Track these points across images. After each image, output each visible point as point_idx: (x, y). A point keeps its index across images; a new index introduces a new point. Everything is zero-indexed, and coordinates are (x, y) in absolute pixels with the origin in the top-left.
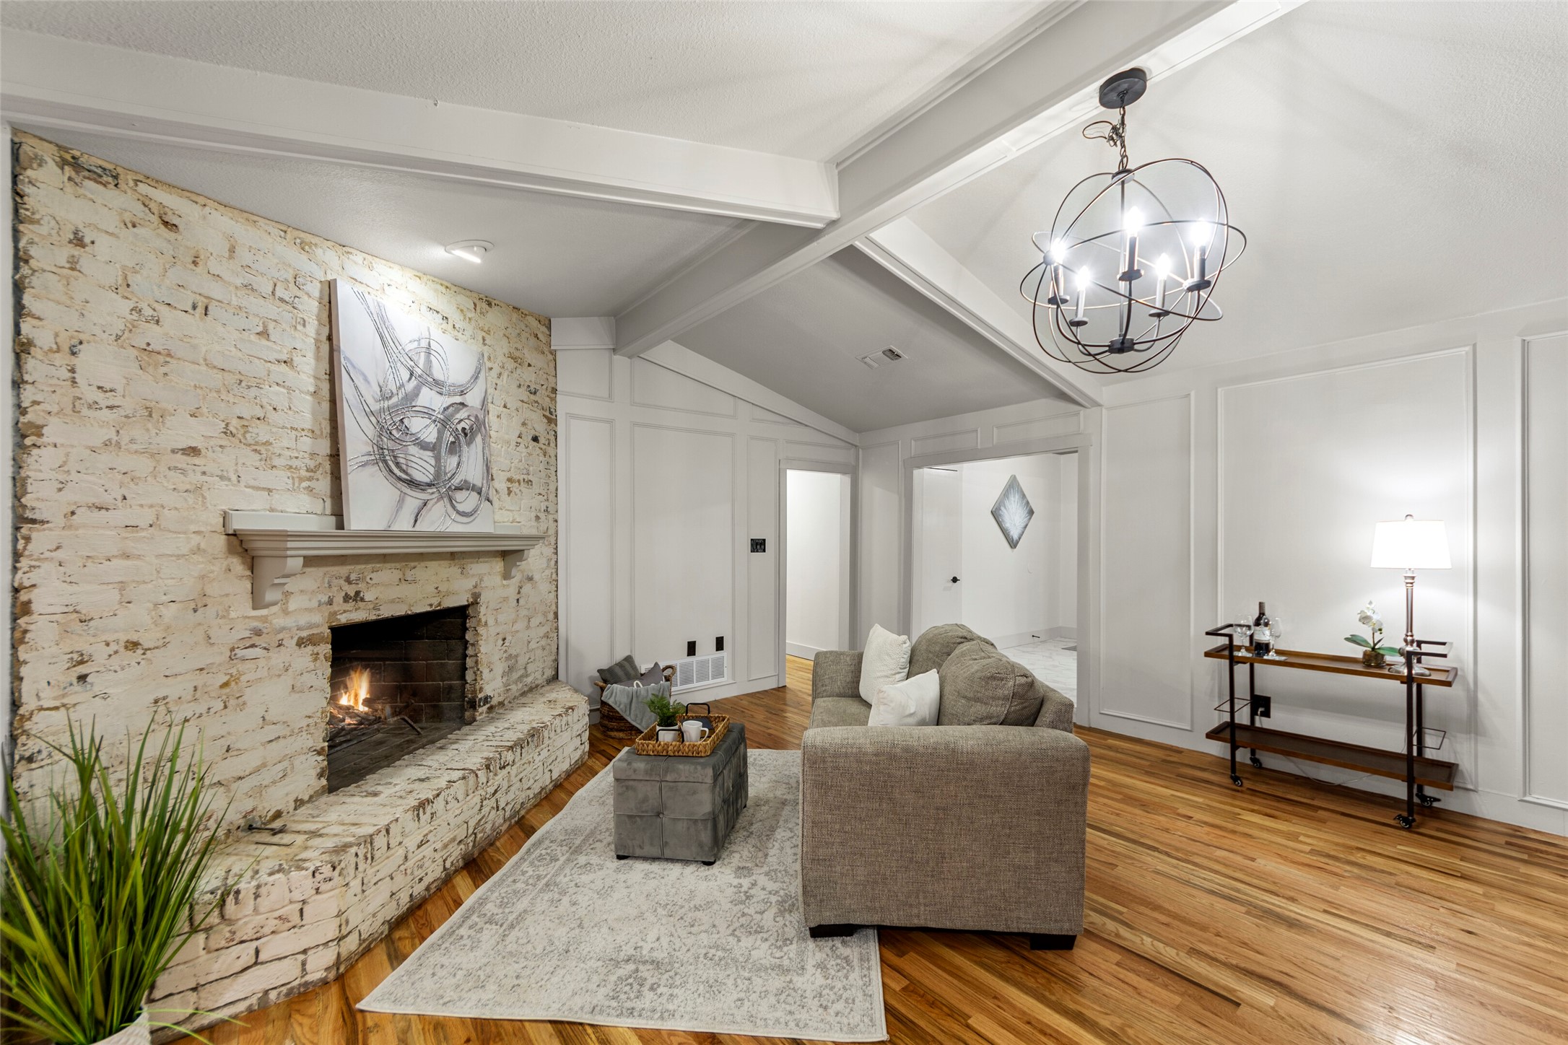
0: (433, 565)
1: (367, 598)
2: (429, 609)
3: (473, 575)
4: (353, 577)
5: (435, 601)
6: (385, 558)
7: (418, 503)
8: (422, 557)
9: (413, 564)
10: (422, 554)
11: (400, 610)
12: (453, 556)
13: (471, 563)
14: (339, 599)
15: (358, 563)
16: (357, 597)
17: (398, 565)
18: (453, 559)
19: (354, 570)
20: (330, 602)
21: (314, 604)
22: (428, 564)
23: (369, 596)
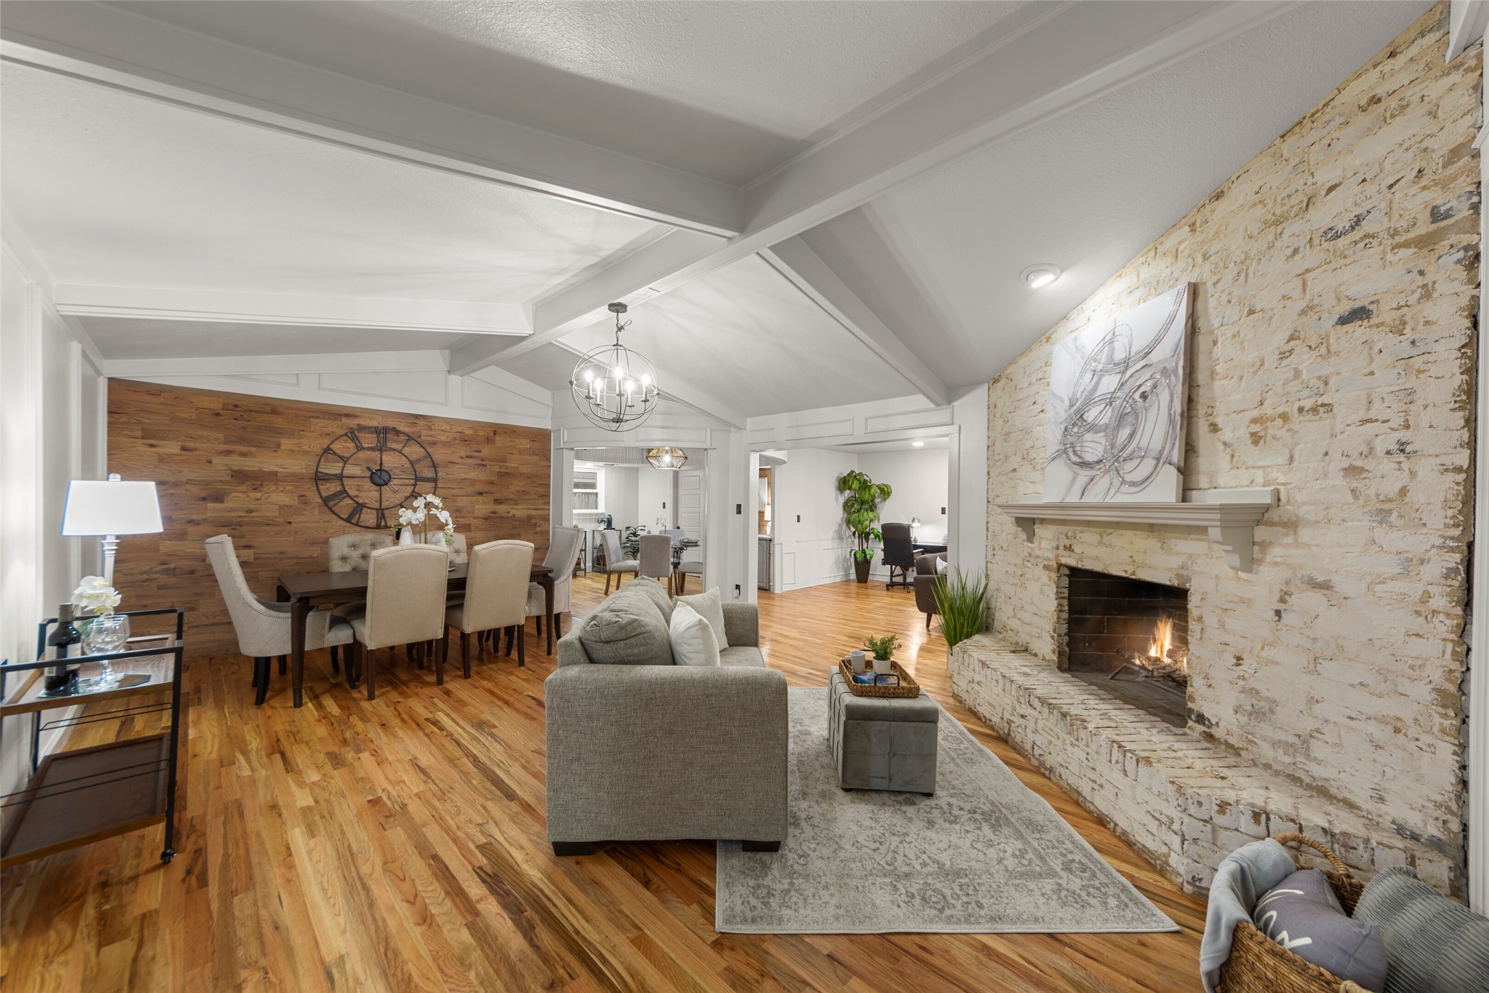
0: (1129, 534)
1: (1076, 550)
2: (1123, 574)
3: (1178, 553)
4: (1069, 534)
5: (1130, 569)
6: (1089, 523)
7: (1087, 479)
8: (1117, 525)
9: (1110, 531)
10: (1118, 523)
11: (1098, 568)
12: (1151, 528)
13: (1177, 538)
14: (1061, 547)
15: (1072, 525)
16: (1069, 548)
17: (1098, 530)
18: (1152, 531)
19: (1069, 529)
20: (1057, 548)
21: (1050, 547)
22: (1124, 532)
23: (1077, 549)
